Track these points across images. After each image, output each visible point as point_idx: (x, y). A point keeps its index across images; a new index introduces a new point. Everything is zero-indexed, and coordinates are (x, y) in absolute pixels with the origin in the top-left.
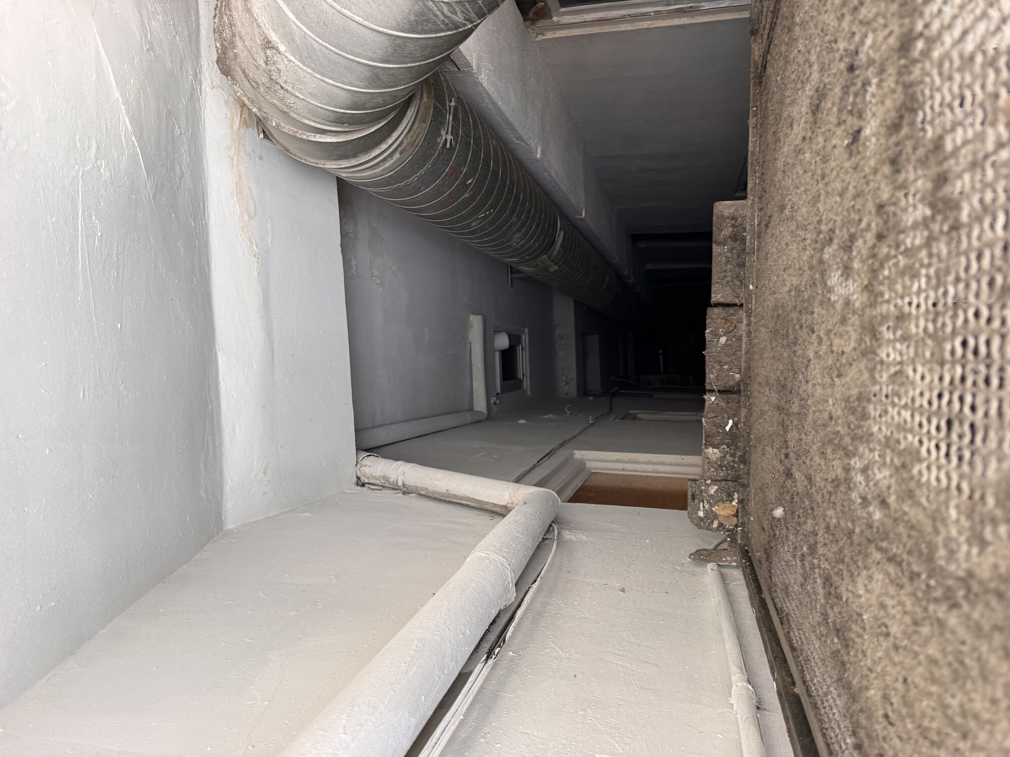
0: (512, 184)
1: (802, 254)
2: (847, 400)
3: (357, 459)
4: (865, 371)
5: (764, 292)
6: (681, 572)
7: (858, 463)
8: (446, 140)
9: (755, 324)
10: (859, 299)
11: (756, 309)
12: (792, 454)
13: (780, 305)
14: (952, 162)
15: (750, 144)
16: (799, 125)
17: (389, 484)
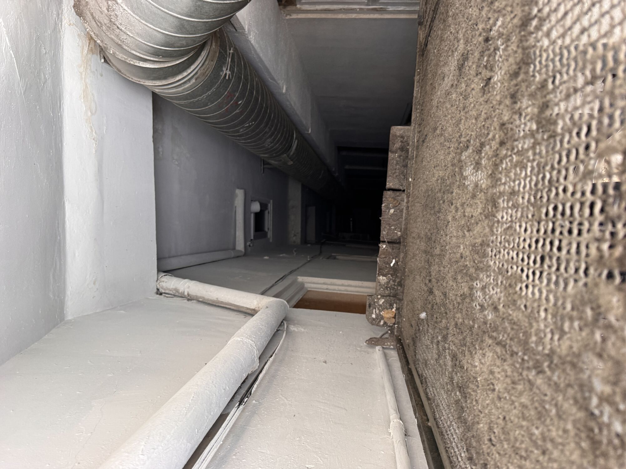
0: (267, 107)
1: (447, 157)
2: (474, 246)
3: (158, 277)
4: (487, 228)
5: (419, 182)
6: (360, 351)
7: (479, 284)
8: (226, 74)
9: (412, 201)
10: (484, 183)
11: (413, 192)
12: (433, 280)
13: (430, 189)
14: (552, 96)
15: (415, 92)
16: (449, 78)
17: (179, 294)
